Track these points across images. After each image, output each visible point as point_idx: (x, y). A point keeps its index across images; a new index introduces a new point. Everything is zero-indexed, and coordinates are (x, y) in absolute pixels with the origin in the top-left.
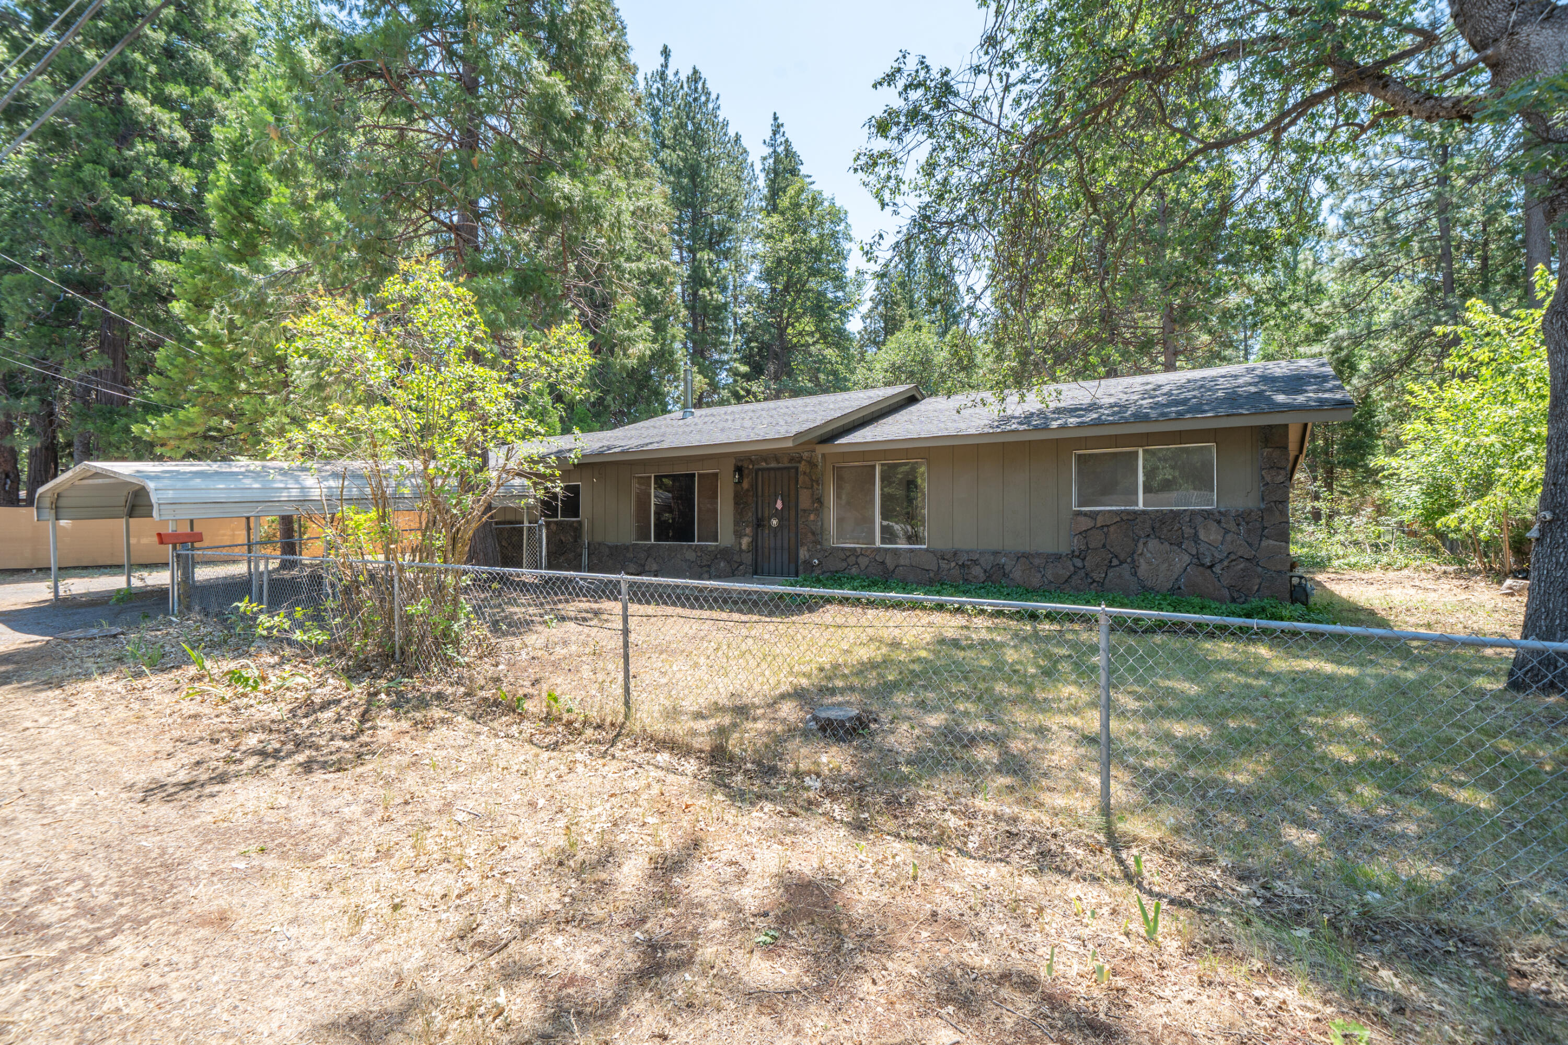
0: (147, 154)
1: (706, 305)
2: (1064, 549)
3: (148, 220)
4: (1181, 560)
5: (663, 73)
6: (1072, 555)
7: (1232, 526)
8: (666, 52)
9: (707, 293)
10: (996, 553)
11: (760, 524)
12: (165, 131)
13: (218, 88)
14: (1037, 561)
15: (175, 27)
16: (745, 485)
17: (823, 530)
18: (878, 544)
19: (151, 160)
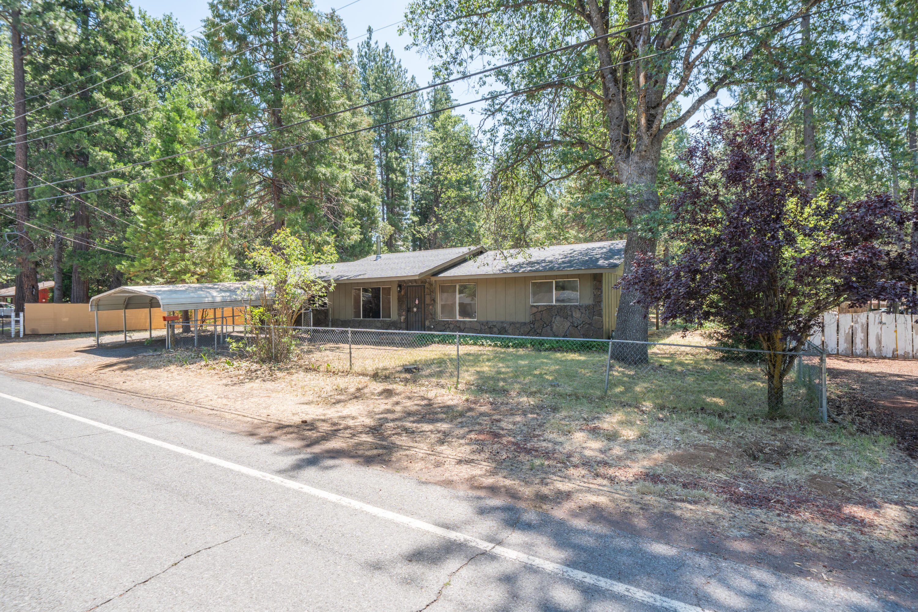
0: (104, 124)
1: (393, 183)
2: (528, 321)
3: (107, 158)
4: (567, 324)
5: (368, 43)
6: (530, 323)
7: (584, 311)
8: (370, 30)
9: (394, 177)
10: (502, 322)
11: (409, 310)
12: (112, 111)
13: (134, 83)
14: (517, 325)
15: (114, 55)
16: (403, 293)
17: (435, 313)
18: (458, 318)
19: (107, 127)
